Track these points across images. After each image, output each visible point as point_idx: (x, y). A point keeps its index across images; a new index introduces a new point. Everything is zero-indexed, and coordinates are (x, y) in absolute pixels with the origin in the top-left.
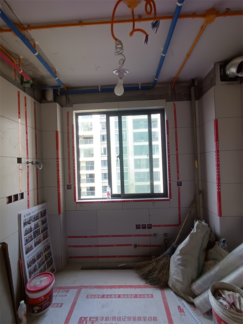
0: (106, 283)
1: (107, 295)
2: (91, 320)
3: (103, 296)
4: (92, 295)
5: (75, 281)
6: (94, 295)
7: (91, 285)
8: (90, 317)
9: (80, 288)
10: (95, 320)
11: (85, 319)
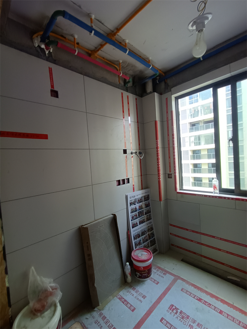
0: (207, 288)
1: (204, 301)
2: (182, 314)
3: (200, 300)
4: (187, 291)
5: (173, 269)
6: (190, 292)
7: (189, 281)
8: (181, 311)
9: (177, 278)
10: (186, 317)
11: (175, 308)
